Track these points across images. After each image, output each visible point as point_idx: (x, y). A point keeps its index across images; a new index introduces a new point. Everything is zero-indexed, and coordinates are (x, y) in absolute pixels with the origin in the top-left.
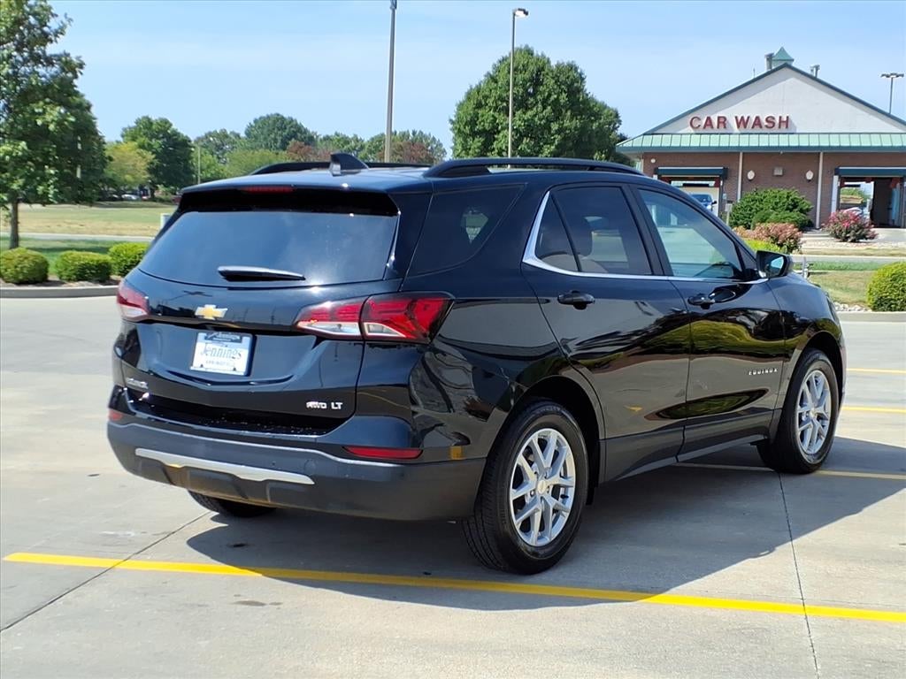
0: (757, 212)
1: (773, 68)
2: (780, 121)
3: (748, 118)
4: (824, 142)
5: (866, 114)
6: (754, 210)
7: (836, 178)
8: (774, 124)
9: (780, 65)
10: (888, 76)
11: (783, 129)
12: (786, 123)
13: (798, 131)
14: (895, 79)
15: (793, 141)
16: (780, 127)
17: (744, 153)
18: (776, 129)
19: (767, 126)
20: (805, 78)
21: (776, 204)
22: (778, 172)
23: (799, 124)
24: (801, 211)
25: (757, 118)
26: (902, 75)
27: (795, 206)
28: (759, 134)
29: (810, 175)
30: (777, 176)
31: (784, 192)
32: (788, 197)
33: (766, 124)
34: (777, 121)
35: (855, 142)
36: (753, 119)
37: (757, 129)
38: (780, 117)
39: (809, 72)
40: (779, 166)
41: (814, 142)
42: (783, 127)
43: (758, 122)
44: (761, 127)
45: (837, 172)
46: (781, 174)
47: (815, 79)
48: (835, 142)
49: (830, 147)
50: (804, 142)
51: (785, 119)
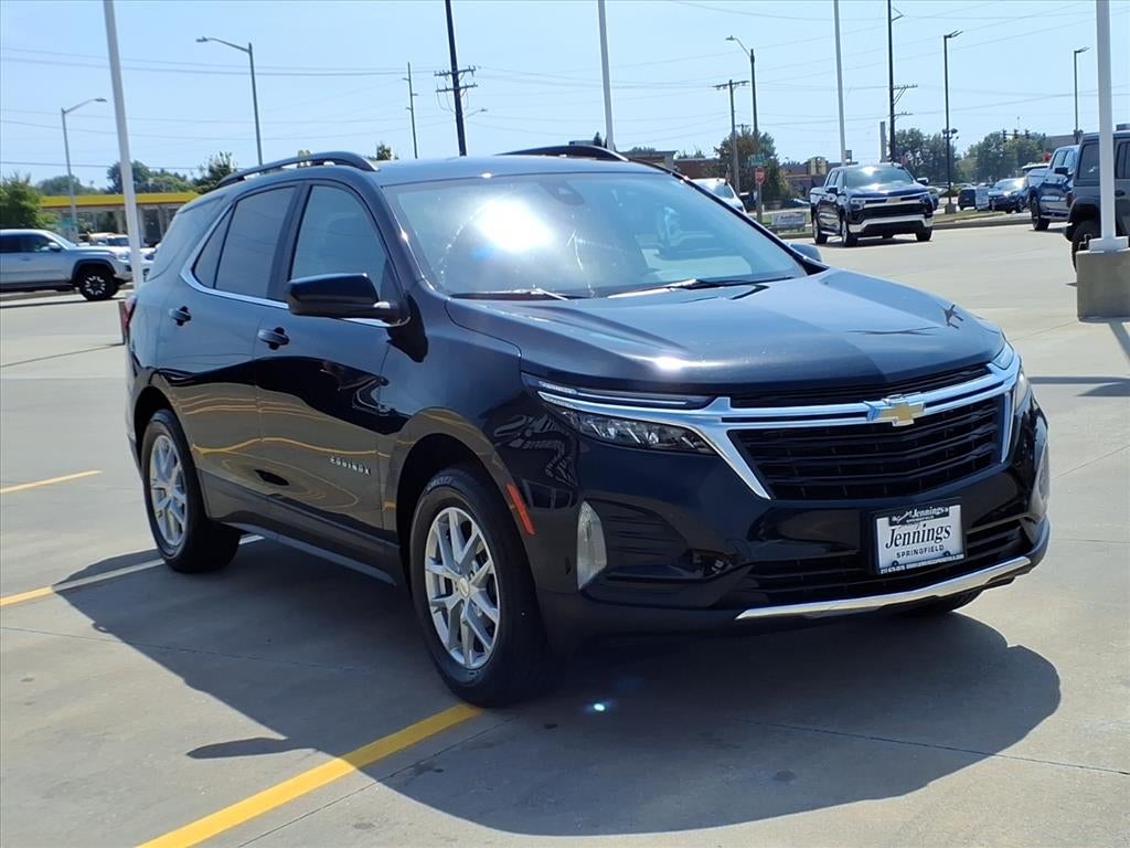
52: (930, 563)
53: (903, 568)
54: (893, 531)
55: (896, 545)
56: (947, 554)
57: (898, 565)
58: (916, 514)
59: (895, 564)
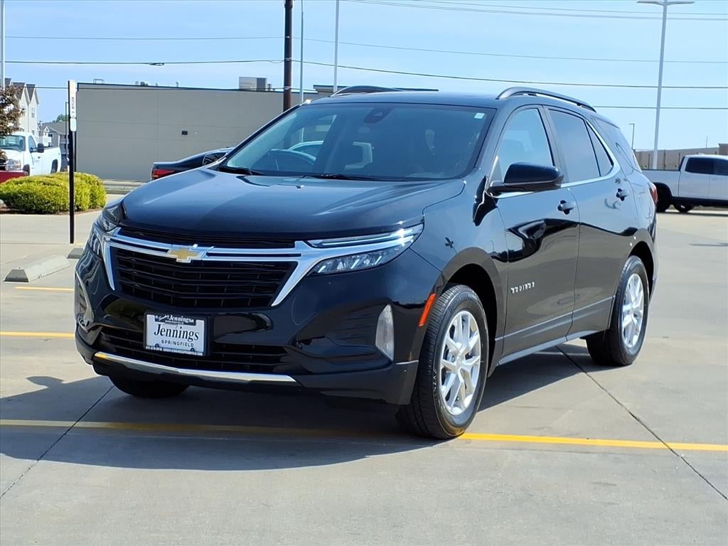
52: (179, 352)
53: (161, 350)
54: (159, 325)
55: (161, 334)
56: (193, 350)
57: (158, 346)
58: (172, 318)
59: (157, 345)
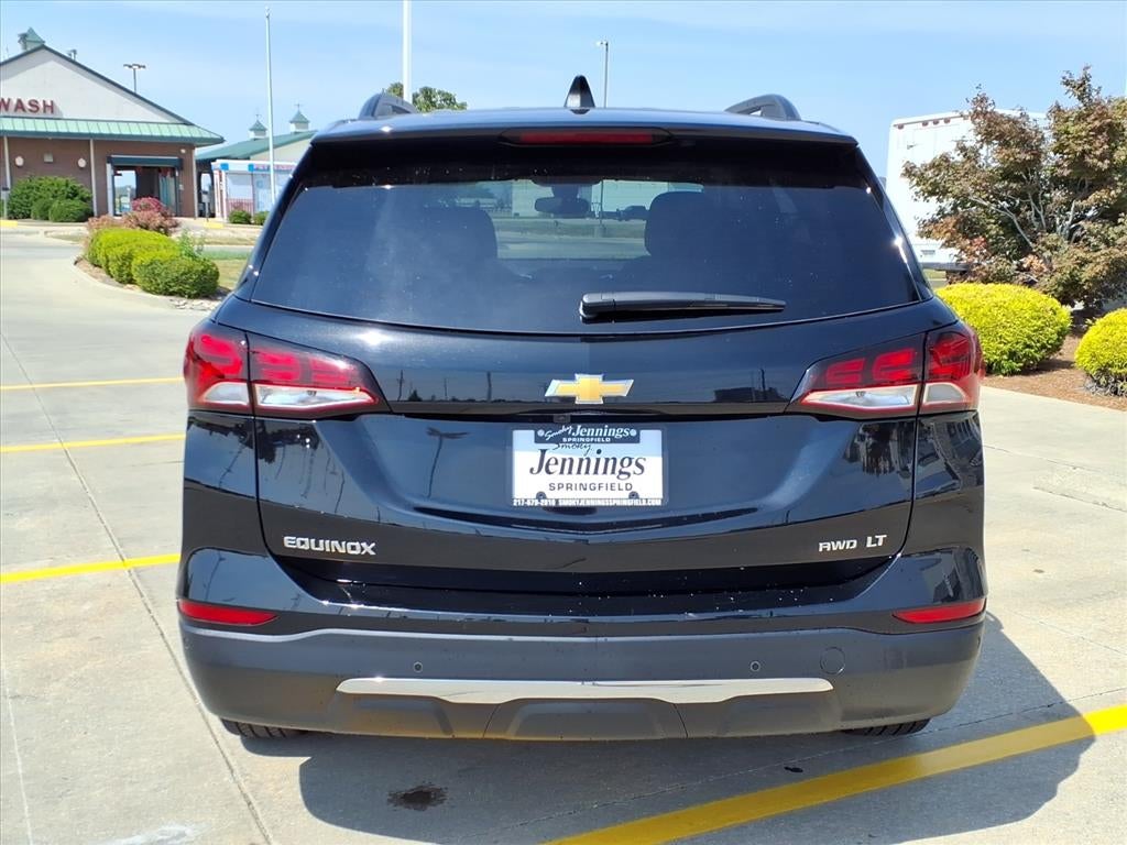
0: (35, 200)
1: (29, 49)
2: (45, 106)
3: (9, 100)
4: (94, 129)
5: (132, 103)
6: (31, 199)
7: (109, 166)
8: (38, 108)
9: (34, 47)
10: (130, 67)
11: (49, 114)
12: (51, 107)
13: (65, 117)
14: (138, 70)
15: (62, 127)
16: (45, 111)
17: (8, 138)
18: (41, 114)
19: (31, 111)
20: (63, 60)
21: (56, 192)
22: (48, 159)
23: (64, 109)
24: (83, 199)
25: (19, 101)
26: (144, 67)
27: (75, 195)
28: (23, 118)
29: (82, 163)
30: (49, 163)
31: (62, 180)
32: (67, 185)
33: (29, 107)
34: (41, 105)
35: (125, 130)
36: (15, 102)
37: (20, 113)
38: (44, 102)
39: (66, 55)
40: (48, 152)
41: (83, 129)
42: (49, 112)
43: (20, 105)
44: (24, 110)
45: (110, 160)
46: (51, 160)
47: (74, 62)
48: (104, 129)
49: (101, 135)
50: (73, 128)
51: (49, 104)
